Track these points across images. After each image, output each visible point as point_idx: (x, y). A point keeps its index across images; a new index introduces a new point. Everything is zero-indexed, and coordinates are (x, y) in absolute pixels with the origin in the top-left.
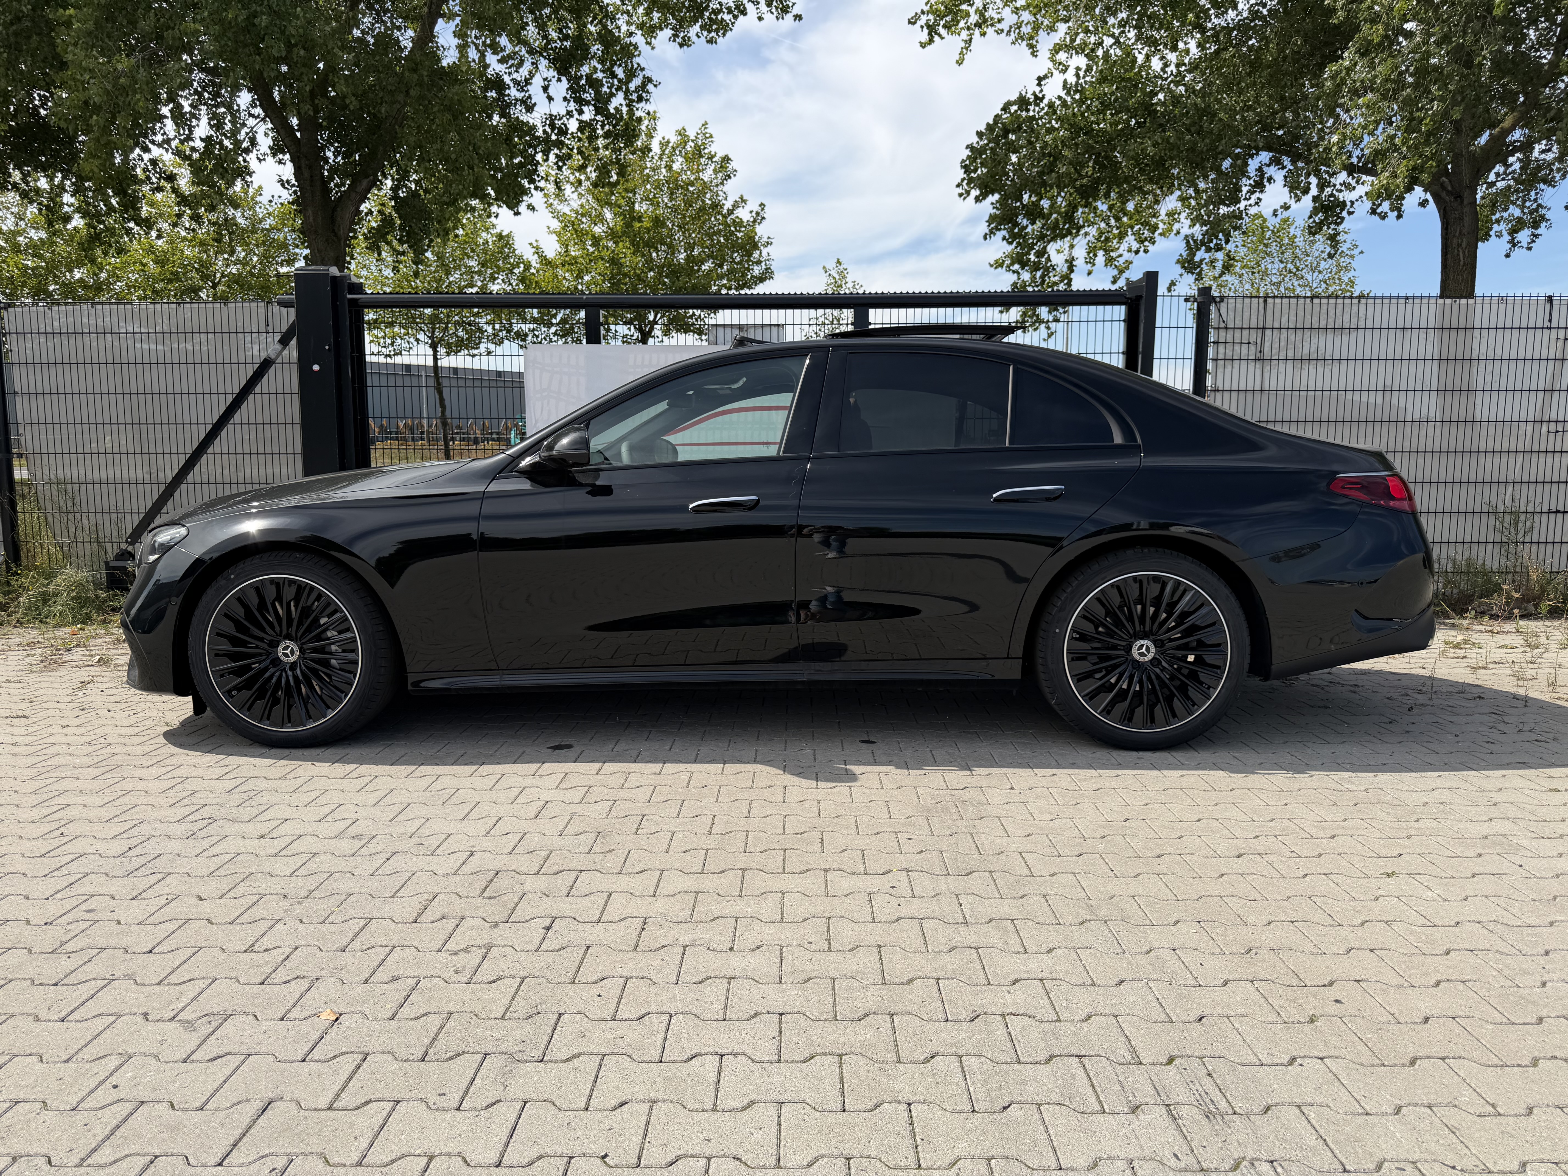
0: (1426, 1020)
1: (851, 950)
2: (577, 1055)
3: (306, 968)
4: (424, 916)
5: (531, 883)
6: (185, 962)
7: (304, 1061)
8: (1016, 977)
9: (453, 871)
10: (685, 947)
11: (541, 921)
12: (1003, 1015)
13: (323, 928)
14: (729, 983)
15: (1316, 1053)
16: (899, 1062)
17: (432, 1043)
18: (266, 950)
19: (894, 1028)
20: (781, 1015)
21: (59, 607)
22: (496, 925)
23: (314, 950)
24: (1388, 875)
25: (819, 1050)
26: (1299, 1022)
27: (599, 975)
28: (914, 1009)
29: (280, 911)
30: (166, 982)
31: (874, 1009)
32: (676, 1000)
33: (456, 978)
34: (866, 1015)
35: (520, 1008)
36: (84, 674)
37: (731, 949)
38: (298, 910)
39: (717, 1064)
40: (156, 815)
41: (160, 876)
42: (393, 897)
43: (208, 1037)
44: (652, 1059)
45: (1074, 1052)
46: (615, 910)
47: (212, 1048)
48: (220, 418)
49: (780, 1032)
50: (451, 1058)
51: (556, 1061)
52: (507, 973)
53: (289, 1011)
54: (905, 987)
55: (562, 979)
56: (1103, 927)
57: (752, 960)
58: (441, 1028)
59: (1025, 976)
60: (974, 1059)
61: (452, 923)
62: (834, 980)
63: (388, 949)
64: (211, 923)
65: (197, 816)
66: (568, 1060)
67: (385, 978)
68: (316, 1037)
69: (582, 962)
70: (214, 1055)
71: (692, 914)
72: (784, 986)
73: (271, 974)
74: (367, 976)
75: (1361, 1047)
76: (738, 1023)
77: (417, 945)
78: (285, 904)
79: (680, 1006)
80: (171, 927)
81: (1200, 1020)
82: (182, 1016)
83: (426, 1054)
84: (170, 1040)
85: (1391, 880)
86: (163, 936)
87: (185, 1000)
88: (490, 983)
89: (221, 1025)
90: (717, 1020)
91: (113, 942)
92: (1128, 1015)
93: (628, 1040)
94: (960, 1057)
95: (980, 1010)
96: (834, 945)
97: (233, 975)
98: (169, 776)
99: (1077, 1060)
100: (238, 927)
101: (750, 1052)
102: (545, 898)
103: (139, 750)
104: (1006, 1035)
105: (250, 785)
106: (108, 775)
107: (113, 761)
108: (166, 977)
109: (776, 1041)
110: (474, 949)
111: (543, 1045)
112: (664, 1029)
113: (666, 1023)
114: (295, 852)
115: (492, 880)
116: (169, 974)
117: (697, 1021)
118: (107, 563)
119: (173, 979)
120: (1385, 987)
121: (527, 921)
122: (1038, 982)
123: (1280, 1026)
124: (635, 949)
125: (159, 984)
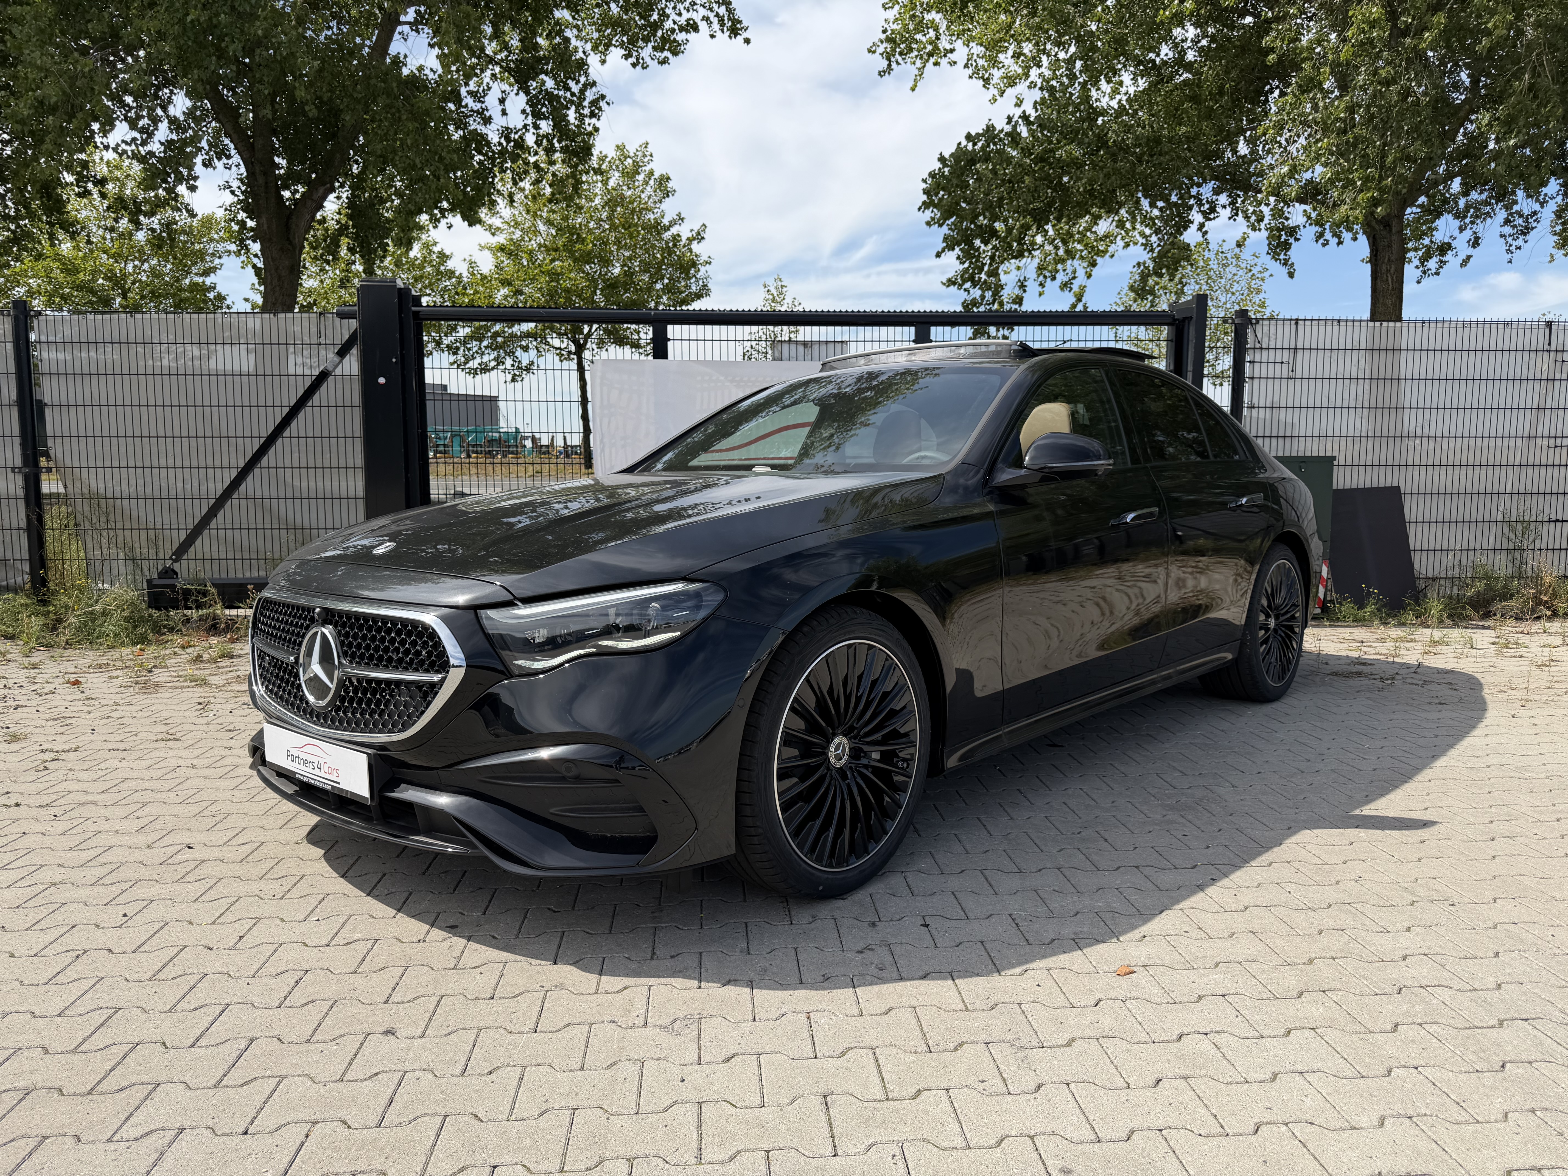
21: (111, 628)
30: (602, 991)
34: (1301, 993)
36: (192, 695)
39: (1208, 1041)
43: (699, 1041)
44: (1144, 1040)
45: (1516, 1016)
47: (715, 1049)
48: (274, 431)
49: (1238, 1011)
50: (956, 1049)
51: (1058, 1046)
54: (1311, 966)
56: (1434, 906)
58: (919, 1022)
59: (1408, 952)
60: (1434, 1026)
62: (1240, 964)
66: (1068, 1045)
68: (805, 1034)
70: (722, 1056)
72: (1201, 971)
76: (1192, 1005)
82: (653, 1022)
83: (928, 1045)
84: (665, 1045)
87: (640, 1007)
89: (700, 1027)
90: (1169, 1003)
93: (1105, 1024)
94: (1420, 1025)
95: (1398, 984)
99: (1525, 1023)
101: (1228, 1030)
104: (1442, 1004)
109: (1242, 1019)
111: (1031, 1032)
117: (1153, 1005)
118: (149, 582)
125: (597, 993)
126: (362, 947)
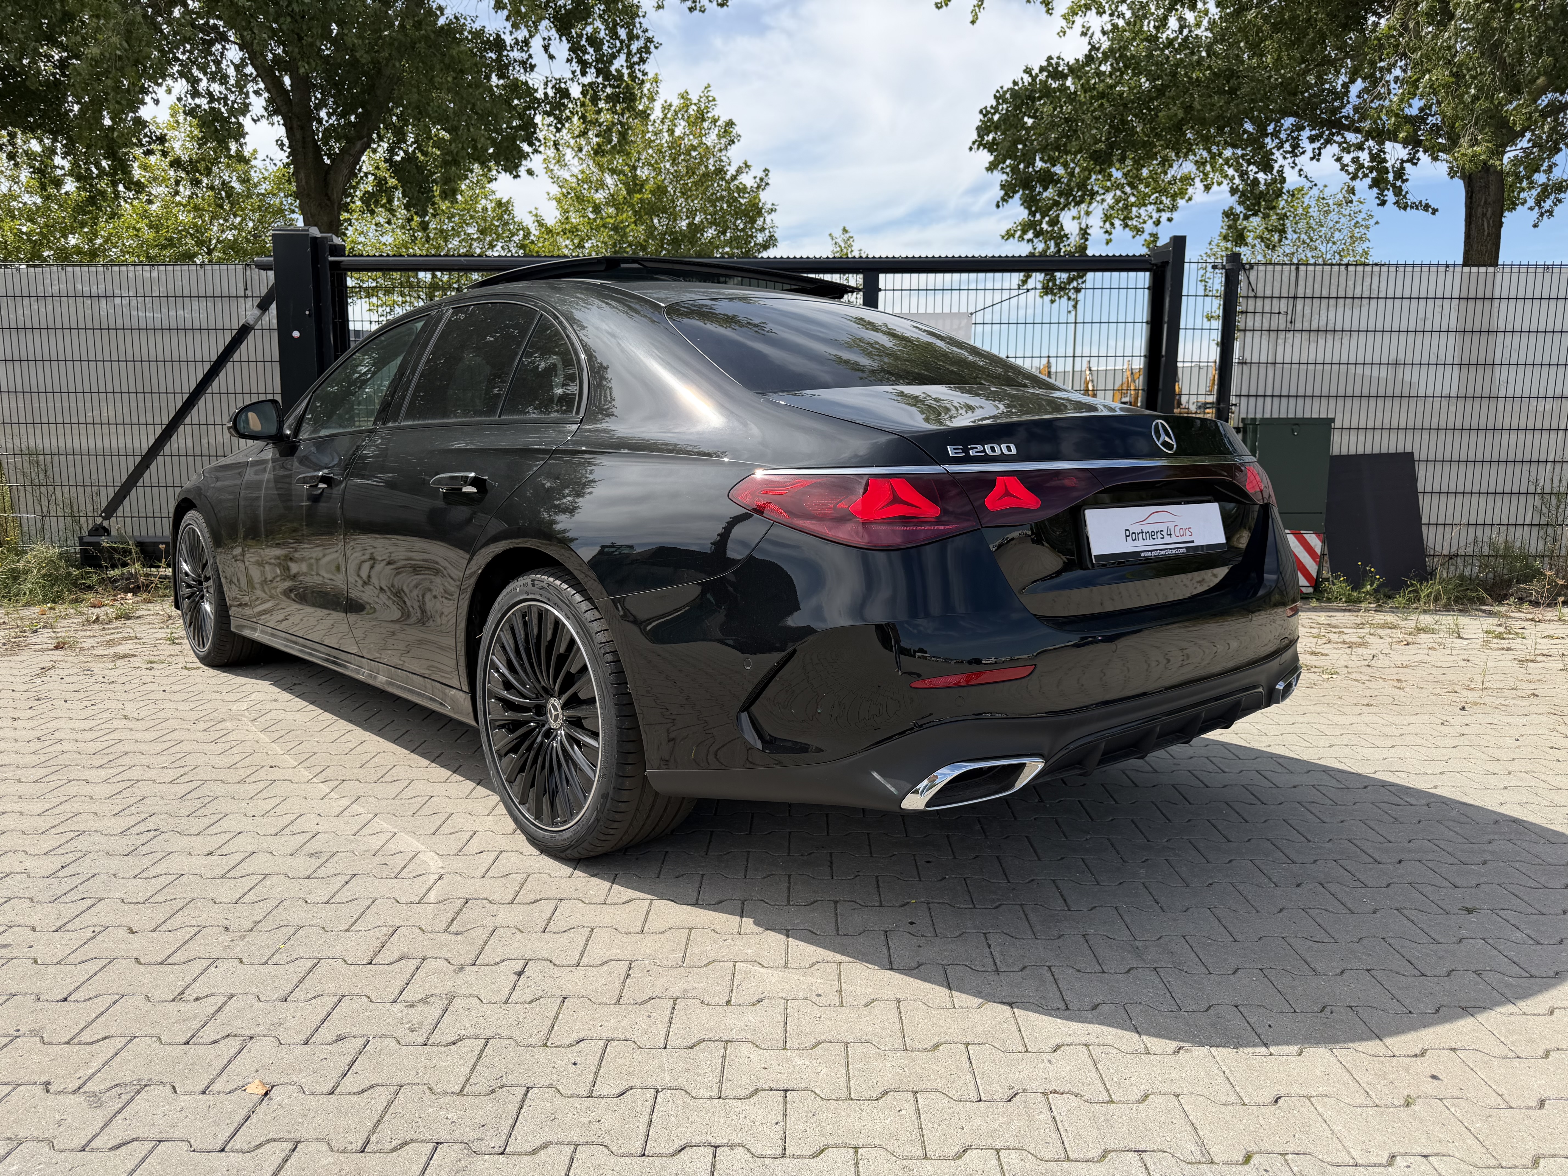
0: (1542, 1104)
1: (866, 1005)
2: (545, 1146)
3: (238, 1023)
4: (380, 955)
5: (505, 915)
6: (103, 1013)
7: (222, 1150)
8: (1058, 1041)
9: (417, 899)
10: (675, 999)
11: (512, 963)
12: (1045, 1094)
13: (265, 969)
14: (725, 1048)
15: (1419, 1150)
16: (926, 1157)
17: (376, 1126)
18: (197, 999)
19: (918, 1110)
20: (786, 1091)
21: (29, 585)
22: (461, 968)
23: (252, 999)
24: (1470, 911)
25: (830, 1142)
26: (1394, 1105)
27: (576, 1036)
28: (941, 1085)
29: (218, 948)
30: (76, 1040)
31: (895, 1085)
32: (663, 1071)
33: (411, 1038)
34: (886, 1093)
35: (482, 1080)
36: (46, 659)
37: (728, 1003)
38: (239, 948)
39: (710, 1159)
40: (98, 826)
41: (89, 902)
42: (347, 931)
43: (115, 1116)
44: (633, 1151)
45: (1133, 1146)
46: (596, 952)
47: (118, 1132)
48: (198, 386)
49: (785, 1115)
50: (395, 1149)
51: (520, 1154)
52: (470, 1031)
53: (213, 1082)
54: (930, 1054)
55: (532, 1041)
56: (1154, 976)
57: (753, 1016)
58: (388, 1107)
59: (1068, 1040)
60: (1014, 1154)
61: (412, 965)
62: (847, 1044)
63: (336, 999)
64: (140, 963)
65: (142, 827)
66: (534, 1152)
67: (330, 1037)
68: (240, 1117)
69: (556, 1018)
70: (118, 1141)
71: (684, 957)
72: (789, 1053)
73: (199, 1030)
74: (308, 1034)
75: (1471, 1141)
76: (734, 1103)
77: (369, 994)
78: (225, 938)
79: (668, 1078)
80: (93, 967)
81: (1276, 1101)
82: (88, 1088)
83: (367, 1142)
84: (69, 1120)
85: (1472, 917)
86: (82, 980)
87: (95, 1065)
88: (449, 1044)
89: (132, 1099)
90: (710, 1098)
91: (24, 987)
92: (1191, 1094)
93: (605, 1125)
94: (998, 1151)
95: (1018, 1087)
96: (847, 999)
97: (154, 1032)
98: (119, 778)
99: (1136, 1155)
100: (169, 969)
101: (749, 1143)
102: (518, 935)
103: (91, 747)
104: (1050, 1121)
105: (204, 790)
106: (52, 778)
107: (60, 761)
108: (78, 1034)
109: (779, 1128)
110: (433, 999)
111: (505, 1132)
112: (648, 1110)
113: (651, 1102)
114: (244, 873)
115: (461, 910)
116: (82, 1030)
117: (688, 1099)
118: (80, 539)
119: (86, 1037)
120: (1487, 1058)
121: (496, 964)
122: (1083, 1049)
123: (1371, 1111)
124: (618, 1002)
125: (68, 1043)
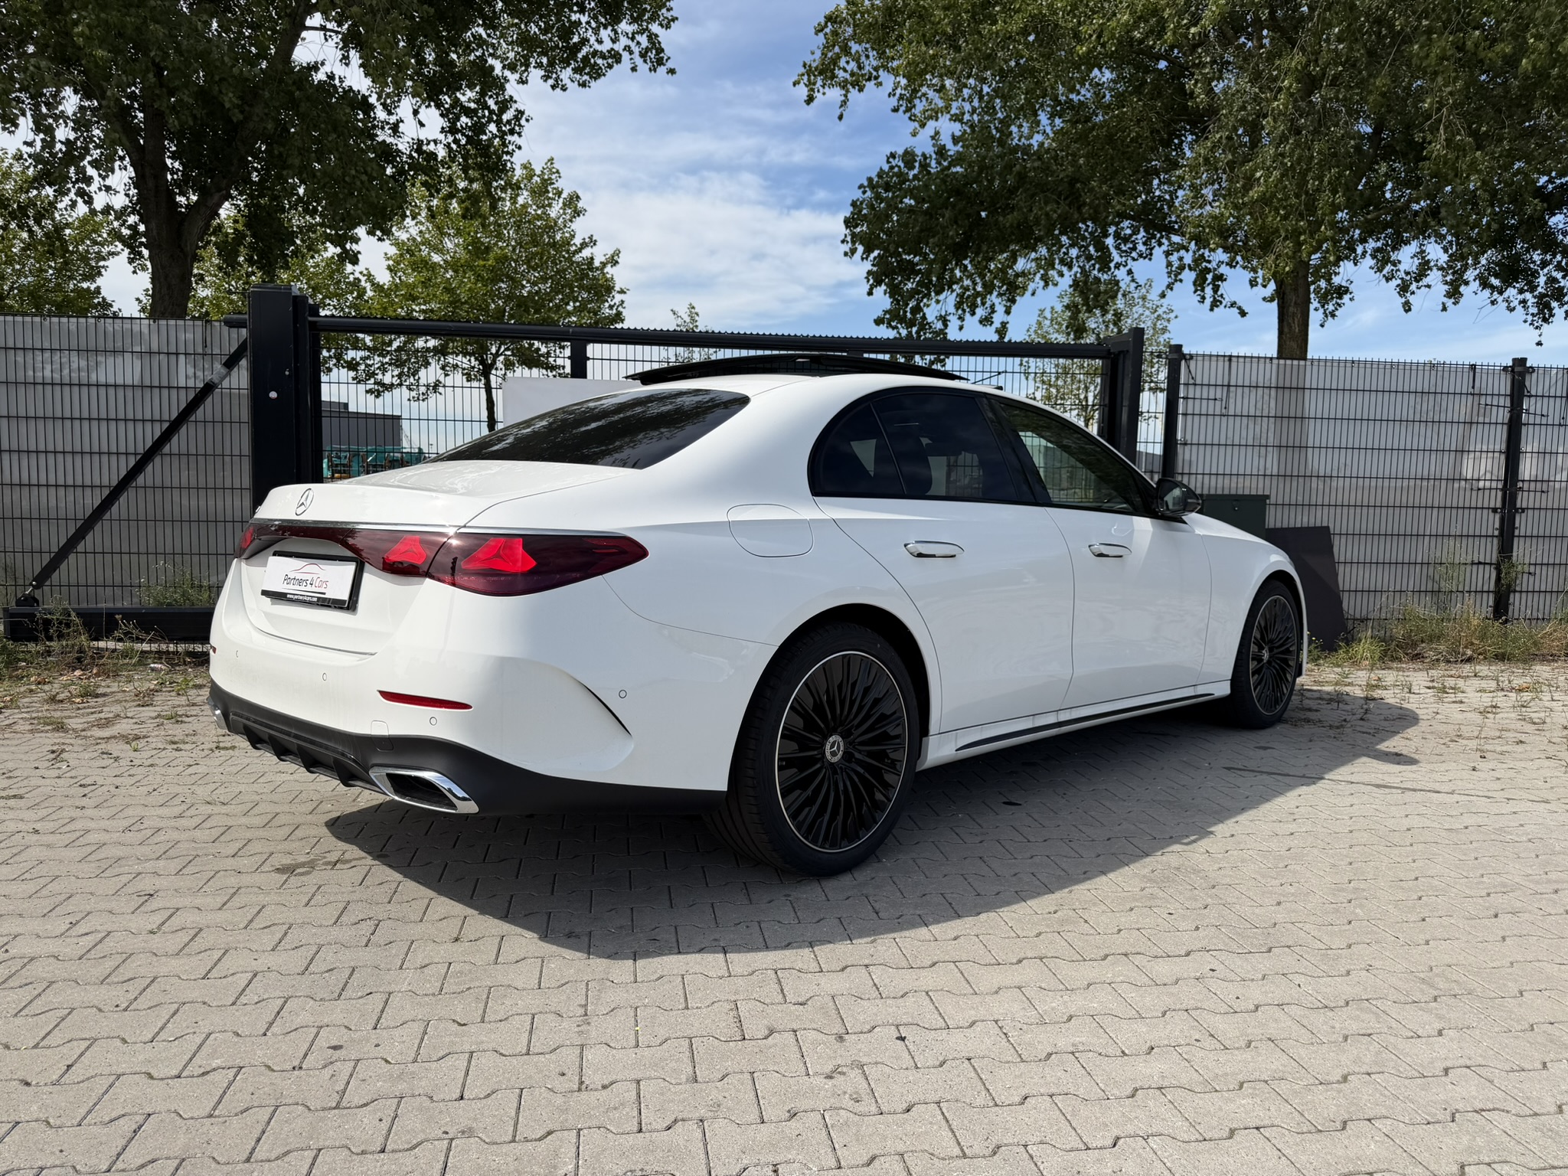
1: (1248, 1047)
3: (673, 1107)
4: (747, 1030)
5: (828, 984)
6: (519, 1107)
8: (1441, 1065)
10: (1073, 1054)
11: (884, 1030)
12: (1477, 1112)
13: (645, 1054)
14: (1164, 1095)
19: (1387, 1136)
20: (1257, 1129)
22: (840, 1038)
23: (662, 1083)
27: (1016, 1094)
28: (1384, 1112)
29: (572, 1034)
30: (520, 1138)
31: (1345, 1114)
32: (1130, 1120)
33: (862, 1108)
34: (1345, 1122)
35: (972, 1141)
37: (1124, 1053)
38: (593, 1032)
40: (299, 917)
41: (381, 997)
42: (687, 1008)
46: (953, 1014)
48: (151, 447)
49: (1279, 1150)
52: (912, 1097)
54: (1347, 1085)
55: (980, 1101)
56: (1459, 1002)
57: (1160, 1065)
59: (1448, 1063)
61: (788, 1038)
62: (1267, 1083)
63: (746, 1076)
64: (505, 1056)
65: (351, 916)
67: (780, 1115)
69: (980, 1079)
71: (1039, 1014)
72: (1225, 1095)
73: (640, 1118)
74: (755, 1112)
78: (568, 1024)
79: (1141, 1126)
80: (458, 1062)
86: (459, 1078)
88: (905, 1112)
90: (1199, 1141)
91: (401, 1087)
95: (1449, 1108)
96: (1224, 1041)
97: (595, 1123)
100: (542, 1058)
102: (861, 1002)
110: (844, 1070)
118: (5, 610)
121: (869, 1031)
124: (1023, 1060)
126: (221, 1079)
